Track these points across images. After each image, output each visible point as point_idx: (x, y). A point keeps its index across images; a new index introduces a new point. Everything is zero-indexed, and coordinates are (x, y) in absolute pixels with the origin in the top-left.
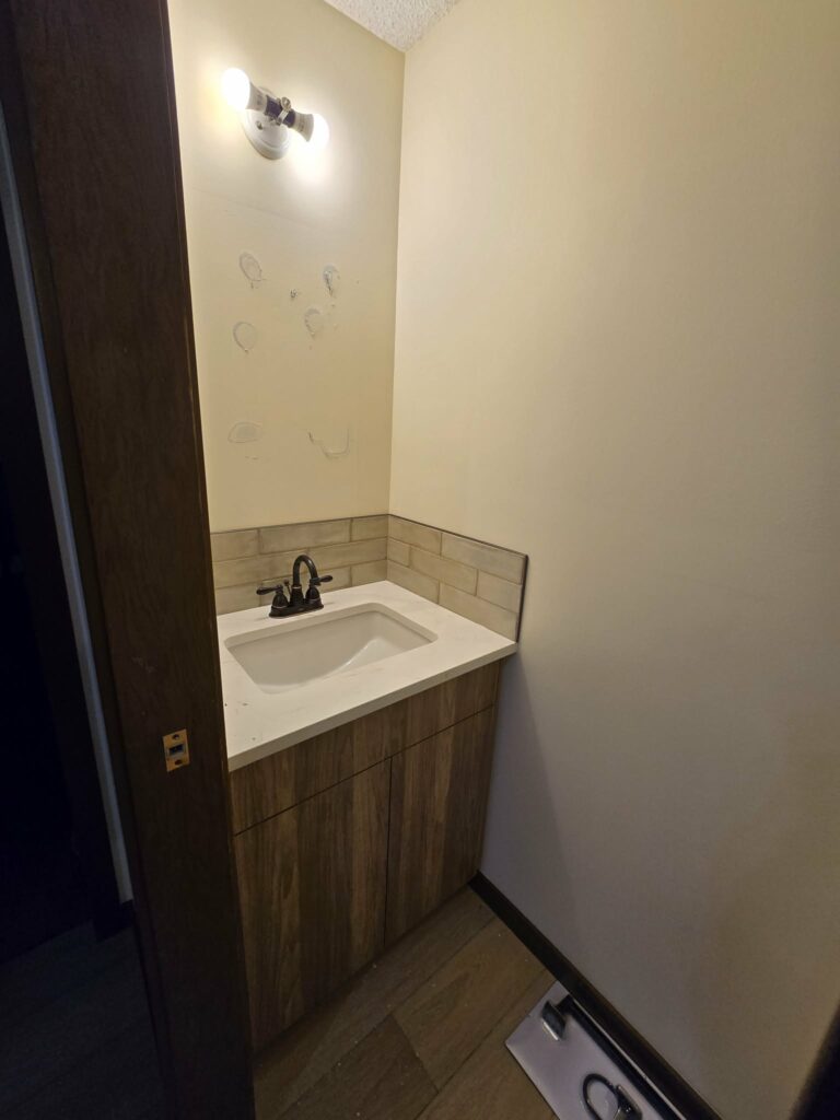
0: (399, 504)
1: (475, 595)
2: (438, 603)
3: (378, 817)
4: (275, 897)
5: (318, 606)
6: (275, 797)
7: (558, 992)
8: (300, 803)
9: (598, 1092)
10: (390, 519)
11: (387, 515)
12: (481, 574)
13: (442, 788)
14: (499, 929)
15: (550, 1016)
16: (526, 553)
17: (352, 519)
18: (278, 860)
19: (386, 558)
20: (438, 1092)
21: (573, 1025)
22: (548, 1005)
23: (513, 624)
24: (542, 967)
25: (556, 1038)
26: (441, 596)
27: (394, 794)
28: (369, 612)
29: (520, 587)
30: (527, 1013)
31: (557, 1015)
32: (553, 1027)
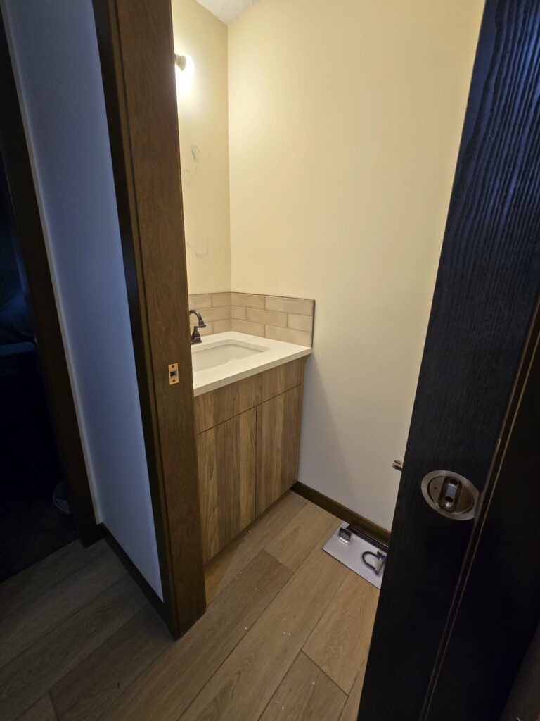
0: (236, 286)
1: (287, 327)
2: (264, 337)
3: (252, 441)
4: (206, 478)
5: (199, 341)
6: (205, 420)
7: (345, 525)
8: (216, 426)
9: (369, 558)
10: (232, 295)
11: (229, 293)
12: (290, 316)
13: (279, 428)
14: (311, 506)
15: (343, 534)
16: (313, 299)
17: (212, 294)
18: (207, 457)
19: (231, 318)
20: (293, 573)
21: (354, 536)
22: (341, 530)
23: (309, 337)
24: (335, 517)
25: (347, 542)
26: (267, 333)
27: (257, 428)
28: (226, 345)
29: (312, 317)
30: (331, 536)
31: (345, 533)
32: (344, 538)
